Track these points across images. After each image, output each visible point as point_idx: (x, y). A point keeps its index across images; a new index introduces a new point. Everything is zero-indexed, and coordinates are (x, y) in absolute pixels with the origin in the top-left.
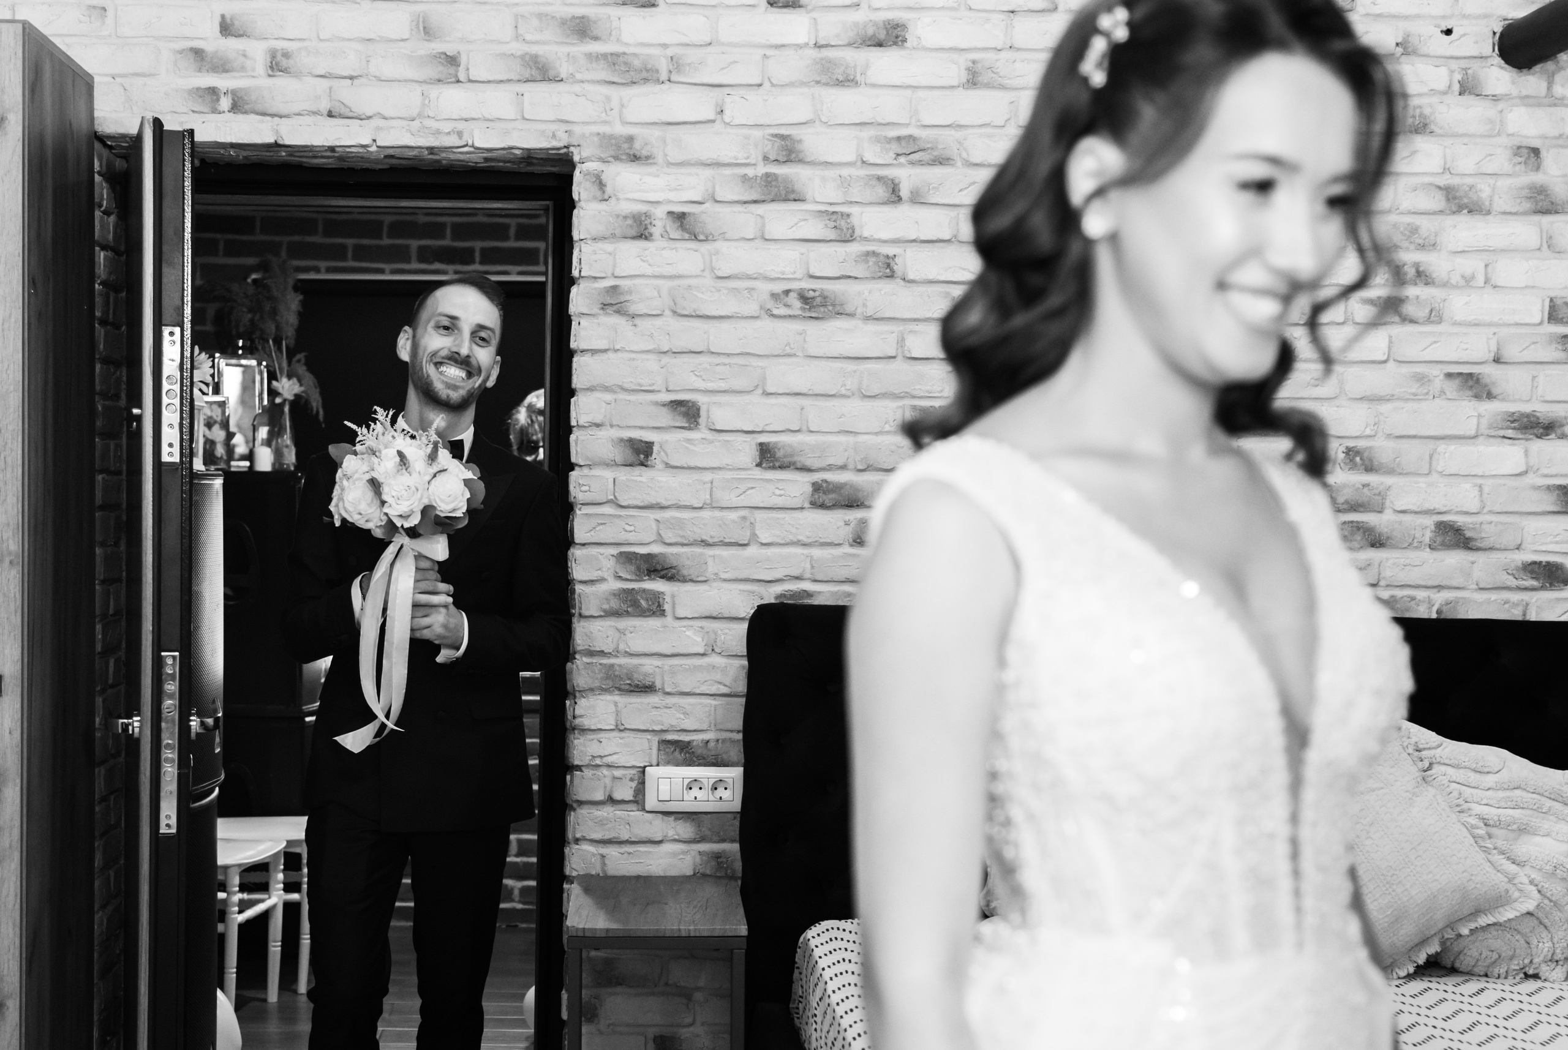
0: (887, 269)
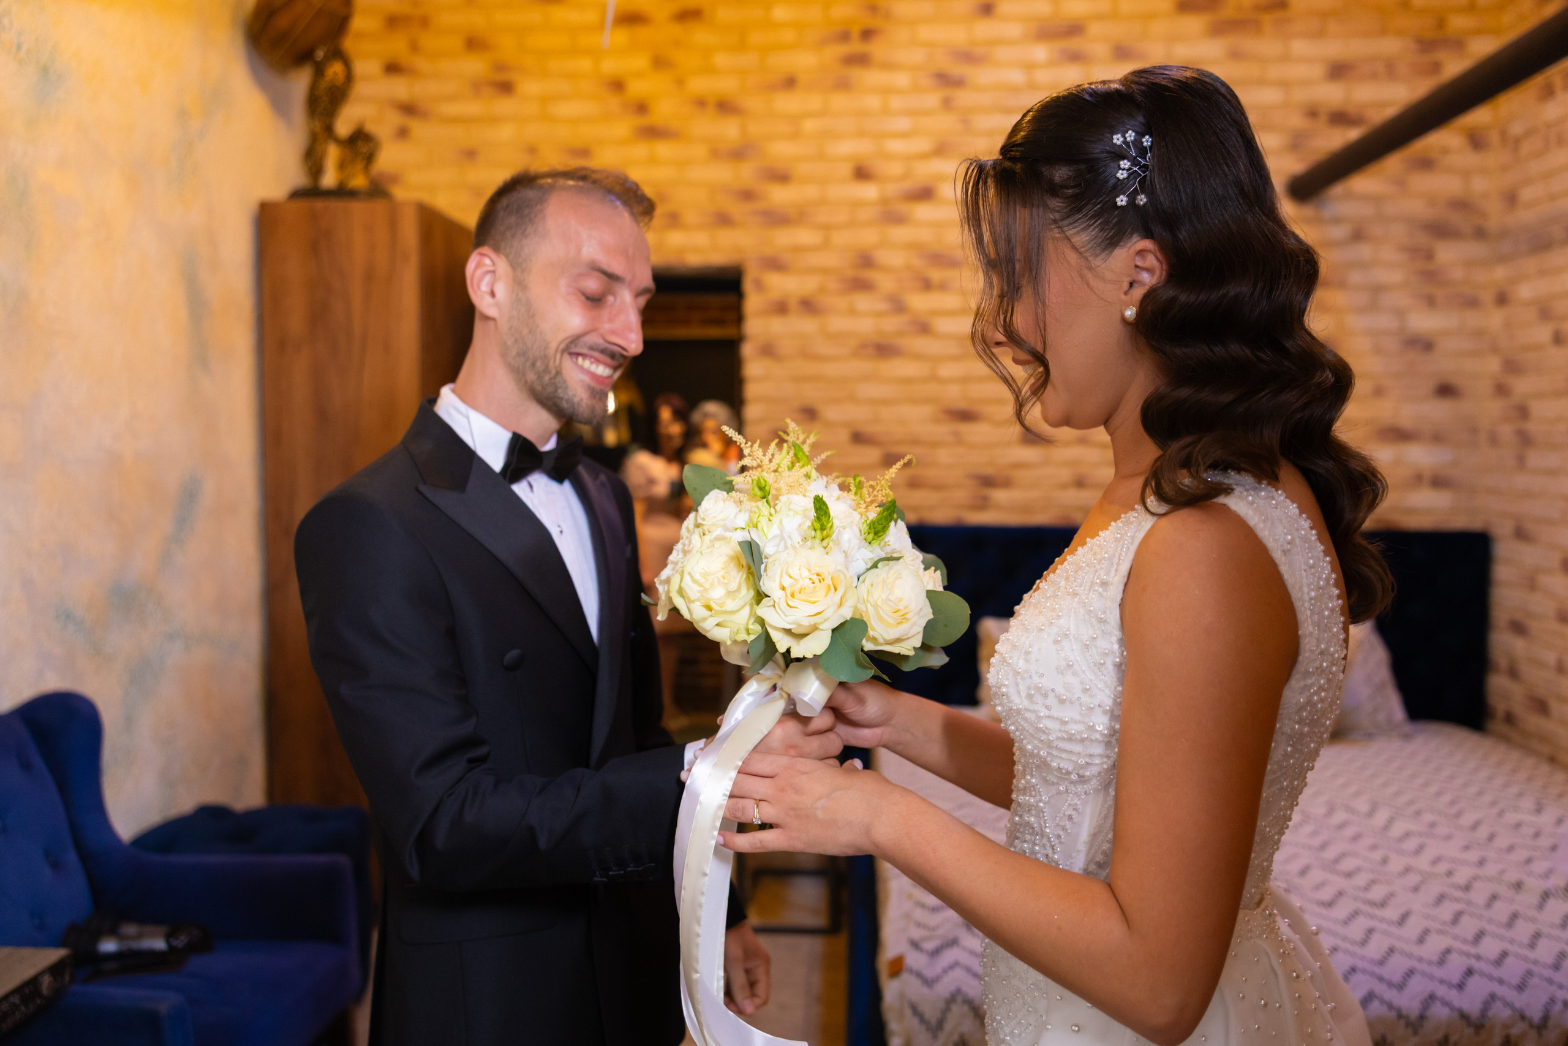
0: (923, 328)
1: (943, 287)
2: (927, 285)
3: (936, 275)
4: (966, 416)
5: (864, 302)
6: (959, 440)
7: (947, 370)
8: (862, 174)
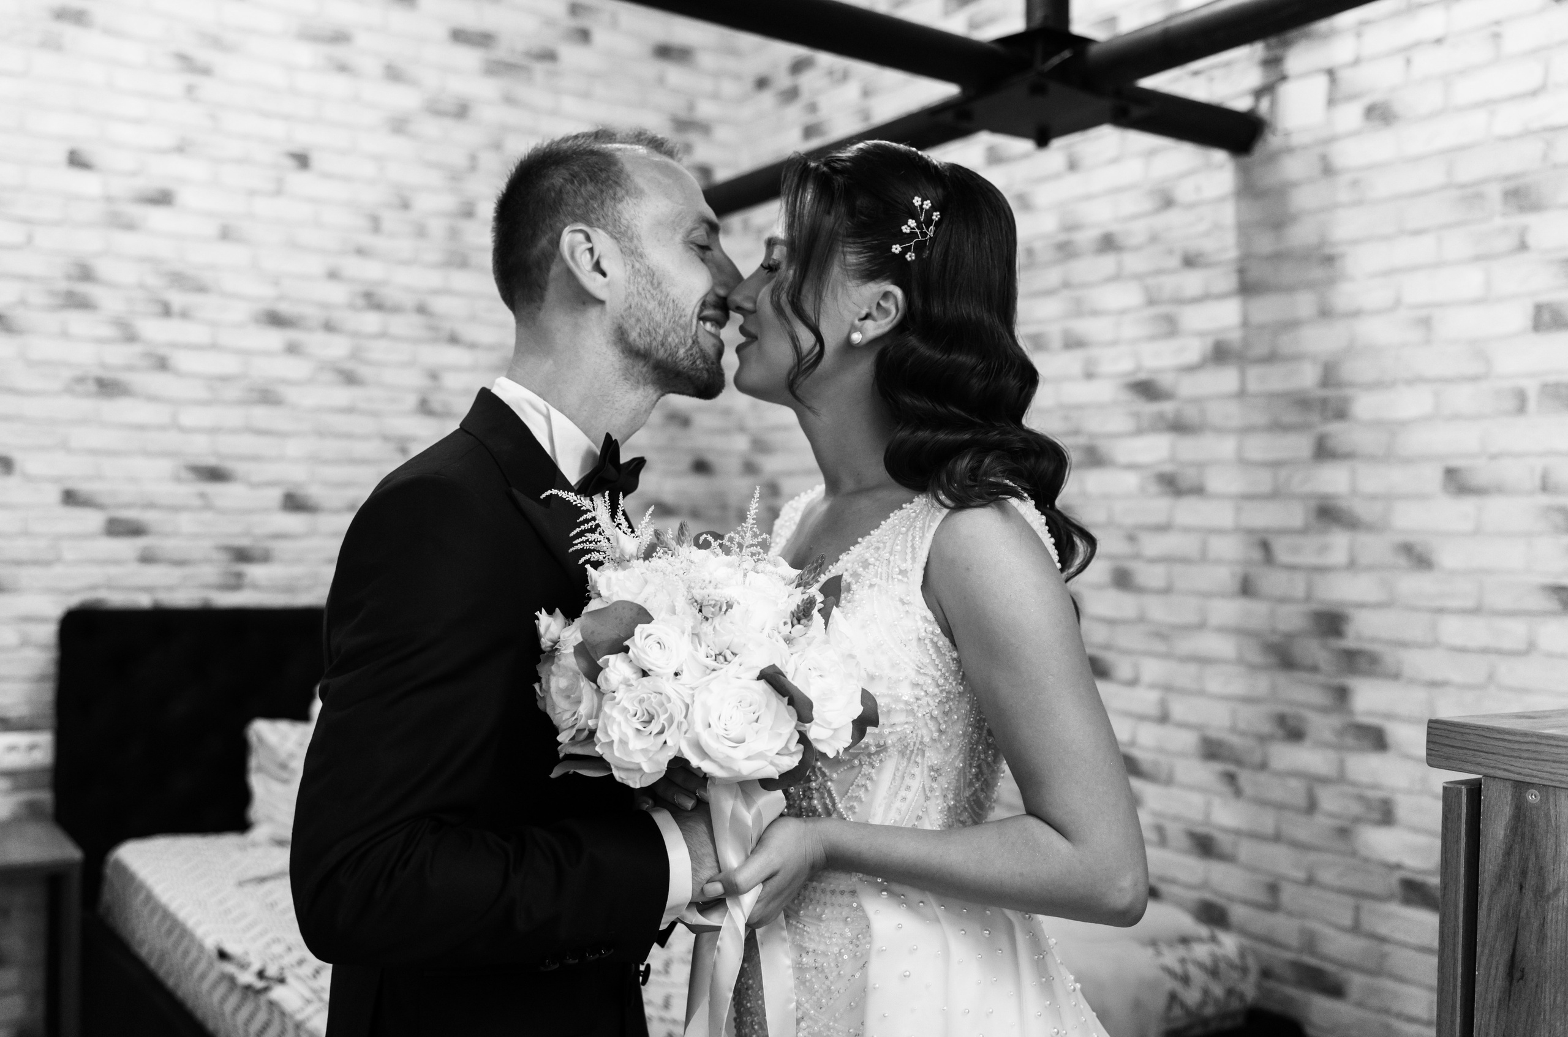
0: (161, 363)
1: (185, 315)
2: (166, 311)
3: (177, 299)
4: (215, 475)
5: (78, 322)
6: (207, 504)
7: (190, 417)
8: (76, 161)
